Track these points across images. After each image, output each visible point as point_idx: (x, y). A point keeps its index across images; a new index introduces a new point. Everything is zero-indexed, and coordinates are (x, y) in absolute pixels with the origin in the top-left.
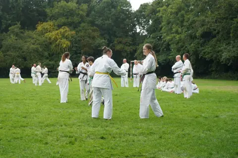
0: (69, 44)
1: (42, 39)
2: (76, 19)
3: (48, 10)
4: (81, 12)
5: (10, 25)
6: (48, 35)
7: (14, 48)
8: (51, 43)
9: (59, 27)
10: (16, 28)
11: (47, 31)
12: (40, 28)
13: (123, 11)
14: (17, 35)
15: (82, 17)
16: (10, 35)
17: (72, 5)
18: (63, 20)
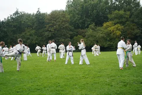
0: (120, 33)
1: (106, 31)
2: (124, 20)
3: (109, 16)
4: (126, 16)
5: (89, 24)
6: (109, 29)
7: (92, 36)
8: (111, 33)
9: (115, 24)
10: (92, 26)
11: (108, 26)
12: (105, 25)
14: (93, 29)
15: (127, 18)
16: (89, 29)
17: (122, 12)
18: (117, 20)
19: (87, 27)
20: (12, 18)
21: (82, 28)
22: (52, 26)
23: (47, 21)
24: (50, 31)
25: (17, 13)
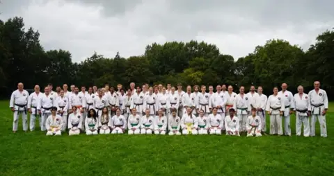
1: (186, 77)
2: (204, 67)
3: (189, 62)
4: (207, 63)
5: (169, 71)
9: (195, 71)
10: (172, 72)
11: (189, 73)
12: (185, 71)
13: (230, 63)
14: (173, 75)
15: (207, 65)
16: (169, 76)
17: (202, 59)
18: (198, 67)
19: (167, 73)
20: (90, 62)
21: (162, 74)
22: (132, 71)
23: (127, 66)
24: (130, 76)
25: (95, 56)
